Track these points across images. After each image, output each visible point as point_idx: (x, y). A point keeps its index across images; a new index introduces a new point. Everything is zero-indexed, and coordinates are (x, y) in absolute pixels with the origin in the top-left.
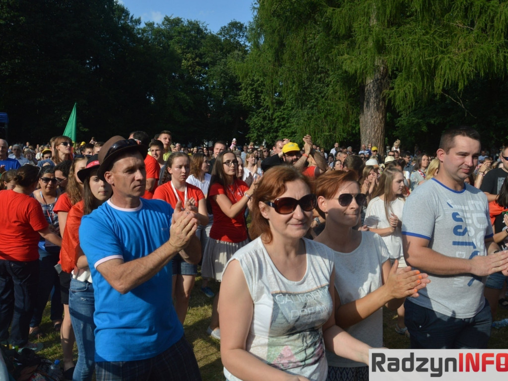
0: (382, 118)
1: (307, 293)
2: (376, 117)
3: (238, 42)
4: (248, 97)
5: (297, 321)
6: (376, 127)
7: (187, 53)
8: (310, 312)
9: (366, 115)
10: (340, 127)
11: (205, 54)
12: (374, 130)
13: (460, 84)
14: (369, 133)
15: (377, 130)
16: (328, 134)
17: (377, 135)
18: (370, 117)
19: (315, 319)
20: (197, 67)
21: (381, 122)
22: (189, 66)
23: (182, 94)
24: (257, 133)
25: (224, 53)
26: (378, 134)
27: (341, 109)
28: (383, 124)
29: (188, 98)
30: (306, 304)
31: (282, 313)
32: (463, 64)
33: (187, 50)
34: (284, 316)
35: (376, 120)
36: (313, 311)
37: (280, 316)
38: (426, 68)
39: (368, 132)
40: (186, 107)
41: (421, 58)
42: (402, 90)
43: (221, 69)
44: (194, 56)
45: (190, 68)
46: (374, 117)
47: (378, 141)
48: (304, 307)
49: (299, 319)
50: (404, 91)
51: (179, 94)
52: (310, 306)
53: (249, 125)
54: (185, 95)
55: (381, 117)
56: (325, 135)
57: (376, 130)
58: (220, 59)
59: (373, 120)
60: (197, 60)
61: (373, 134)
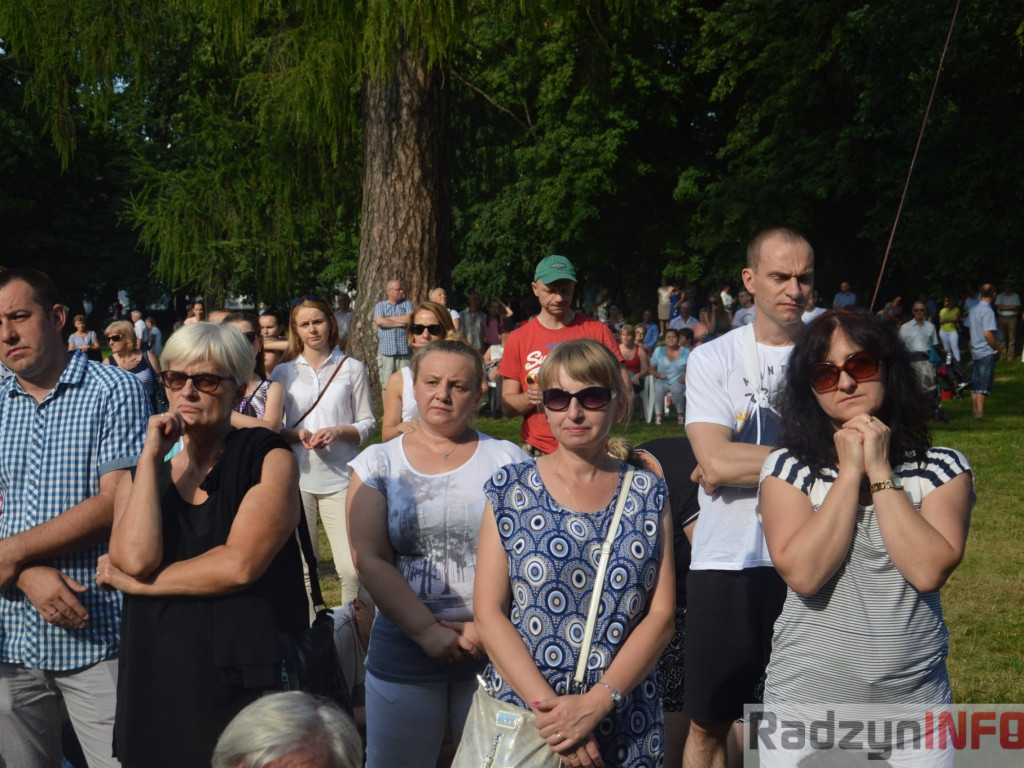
0: (424, 179)
10: (284, 219)
12: (396, 223)
14: (381, 238)
15: (407, 222)
17: (405, 242)
18: (378, 177)
21: (419, 195)
26: (410, 238)
28: (428, 202)
35: (399, 186)
39: (375, 234)
47: (414, 267)
55: (417, 174)
57: (400, 224)
59: (389, 187)
61: (392, 241)
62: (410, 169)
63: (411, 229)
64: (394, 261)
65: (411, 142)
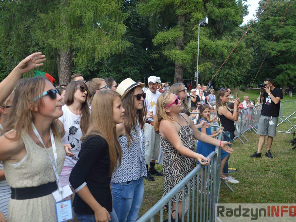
2: (66, 69)
6: (67, 74)
9: (61, 68)
13: (105, 57)
14: (64, 77)
15: (68, 75)
17: (67, 78)
18: (63, 69)
21: (69, 72)
32: (106, 49)
35: (66, 70)
38: (91, 49)
39: (63, 76)
41: (89, 45)
42: (81, 59)
55: (69, 69)
57: (67, 75)
61: (65, 77)
62: (68, 68)
63: (68, 76)
64: (66, 80)
65: (68, 64)
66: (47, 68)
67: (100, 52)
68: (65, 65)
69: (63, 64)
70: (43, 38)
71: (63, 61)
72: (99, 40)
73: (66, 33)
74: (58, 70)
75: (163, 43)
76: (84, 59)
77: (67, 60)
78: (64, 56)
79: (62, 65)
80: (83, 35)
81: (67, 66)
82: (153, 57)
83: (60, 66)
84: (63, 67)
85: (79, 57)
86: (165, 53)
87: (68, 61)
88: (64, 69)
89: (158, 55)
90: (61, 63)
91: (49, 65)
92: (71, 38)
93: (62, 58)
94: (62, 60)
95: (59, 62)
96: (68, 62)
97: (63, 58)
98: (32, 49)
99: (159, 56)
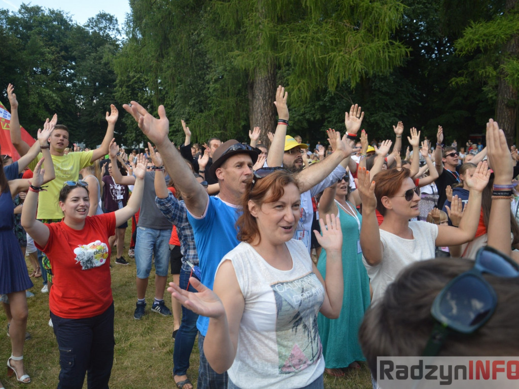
1: (300, 279)
2: (266, 115)
3: (108, 35)
4: (124, 94)
5: (300, 305)
6: (267, 125)
7: (51, 46)
8: (308, 295)
9: (256, 113)
11: (71, 47)
13: (352, 82)
16: (219, 132)
19: (313, 302)
20: (63, 61)
22: (53, 60)
23: (47, 90)
24: (136, 133)
25: (93, 47)
27: (231, 106)
29: (54, 95)
30: (303, 289)
31: (286, 301)
32: (354, 62)
33: (50, 42)
34: (288, 303)
36: (311, 294)
37: (284, 303)
38: (320, 66)
40: (53, 106)
41: (315, 56)
42: (297, 88)
43: (90, 65)
44: (58, 49)
45: (55, 62)
46: (264, 114)
48: (303, 292)
49: (301, 303)
50: (299, 88)
51: (44, 92)
52: (307, 290)
53: (126, 124)
54: (51, 92)
56: (216, 133)
58: (89, 53)
60: (63, 53)
66: (228, 113)
67: (341, 69)
68: (264, 105)
69: (260, 104)
70: (219, 50)
71: (259, 99)
72: (337, 43)
73: (266, 32)
74: (251, 117)
75: (483, 47)
76: (304, 88)
77: (267, 97)
78: (261, 88)
79: (257, 106)
80: (302, 36)
81: (267, 109)
82: (453, 83)
83: (253, 108)
84: (259, 110)
85: (293, 85)
86: (486, 72)
87: (269, 98)
88: (262, 114)
89: (466, 77)
90: (256, 103)
91: (234, 108)
92: (274, 44)
93: (257, 93)
94: (257, 97)
95: (252, 101)
96: (270, 101)
97: (260, 93)
98: (213, 85)
99: (468, 81)
